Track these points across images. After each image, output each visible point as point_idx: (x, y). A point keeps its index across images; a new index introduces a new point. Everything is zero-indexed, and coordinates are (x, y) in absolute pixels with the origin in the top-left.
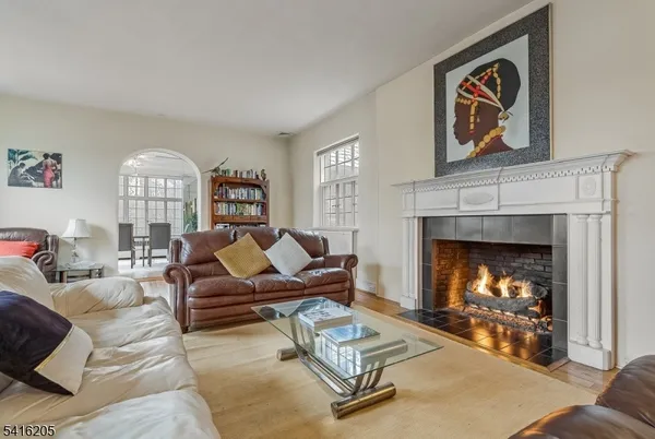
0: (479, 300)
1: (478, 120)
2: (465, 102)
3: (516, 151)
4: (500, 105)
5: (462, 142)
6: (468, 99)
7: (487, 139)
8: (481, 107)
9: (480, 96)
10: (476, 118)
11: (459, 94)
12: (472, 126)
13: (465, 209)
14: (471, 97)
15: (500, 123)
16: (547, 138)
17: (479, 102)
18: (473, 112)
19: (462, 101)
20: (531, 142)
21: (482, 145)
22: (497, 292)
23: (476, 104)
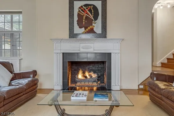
0: (81, 81)
1: (86, 21)
2: (81, 14)
3: (98, 34)
4: (93, 19)
5: (80, 27)
6: (83, 13)
7: (89, 28)
8: (87, 17)
9: (86, 14)
10: (85, 21)
11: (79, 10)
12: (84, 23)
13: (82, 50)
14: (84, 13)
15: (93, 24)
16: (106, 32)
17: (86, 16)
18: (84, 18)
19: (80, 13)
20: (102, 32)
21: (87, 30)
22: (86, 77)
23: (85, 16)
